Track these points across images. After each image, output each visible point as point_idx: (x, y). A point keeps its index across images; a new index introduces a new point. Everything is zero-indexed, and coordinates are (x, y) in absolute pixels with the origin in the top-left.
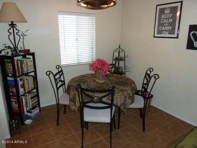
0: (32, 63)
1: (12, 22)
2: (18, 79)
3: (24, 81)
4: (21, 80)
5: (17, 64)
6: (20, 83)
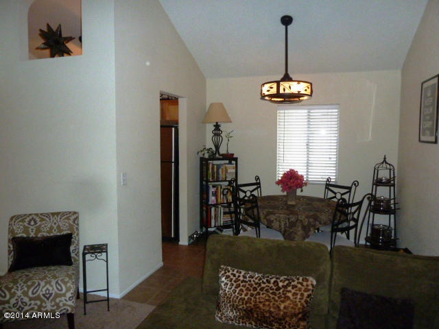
0: (234, 171)
1: (217, 123)
2: (210, 185)
3: (217, 189)
4: (214, 186)
5: (213, 168)
6: (212, 190)
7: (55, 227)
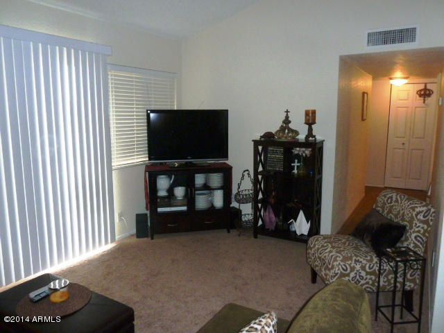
7: (401, 212)
